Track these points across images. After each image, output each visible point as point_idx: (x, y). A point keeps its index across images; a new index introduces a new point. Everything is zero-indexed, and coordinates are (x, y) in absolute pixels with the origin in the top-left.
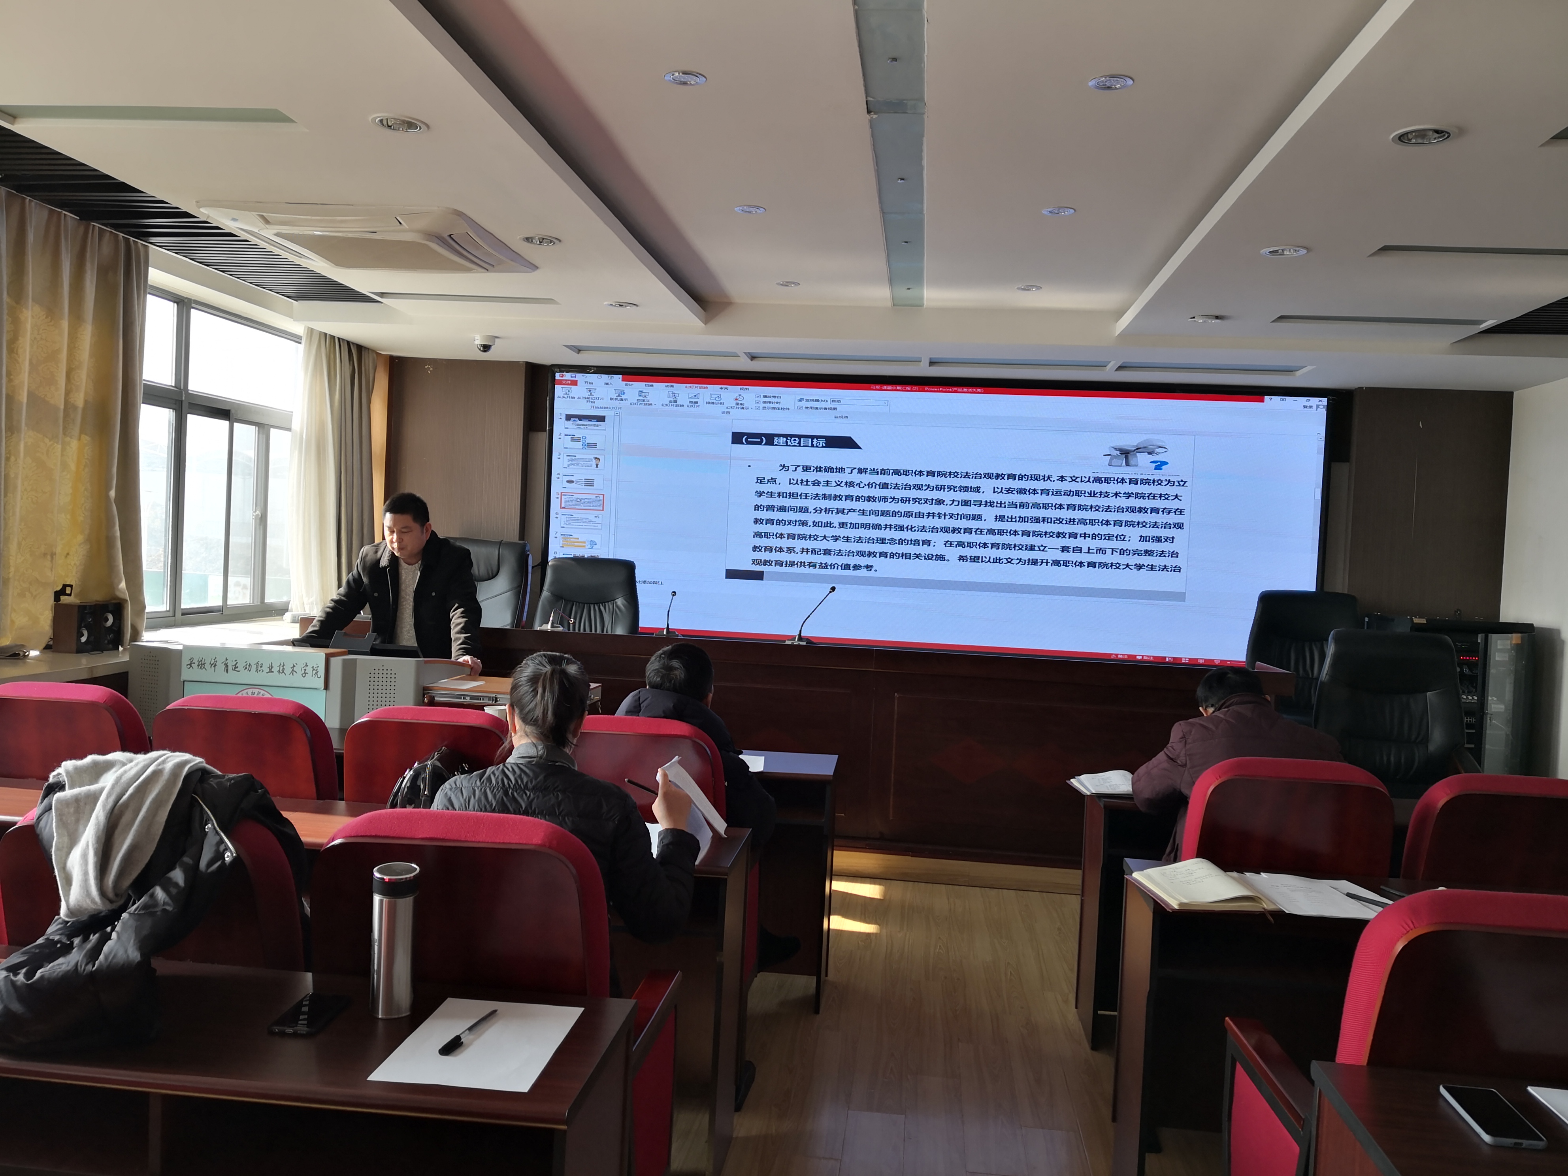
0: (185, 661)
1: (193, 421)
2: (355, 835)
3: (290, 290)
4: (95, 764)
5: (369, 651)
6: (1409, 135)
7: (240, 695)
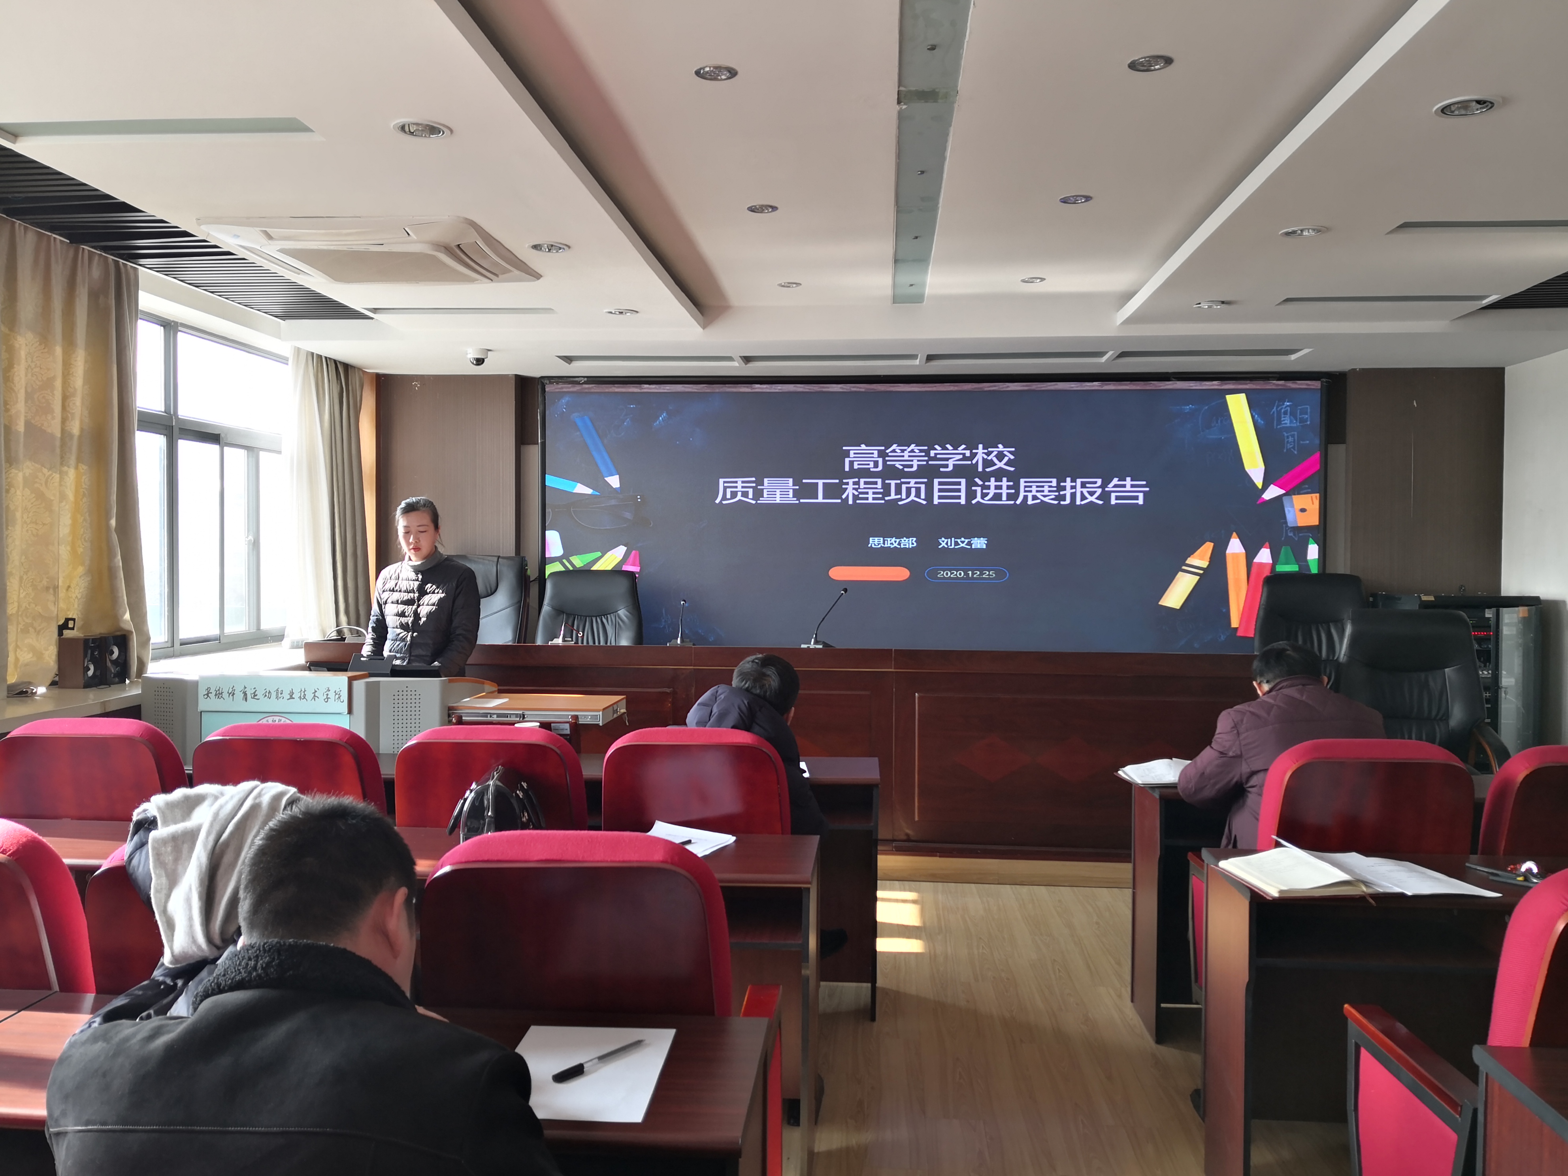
0: (202, 691)
1: (185, 446)
2: (467, 860)
3: (278, 309)
4: (187, 798)
5: (389, 672)
6: (1452, 107)
7: (261, 722)
